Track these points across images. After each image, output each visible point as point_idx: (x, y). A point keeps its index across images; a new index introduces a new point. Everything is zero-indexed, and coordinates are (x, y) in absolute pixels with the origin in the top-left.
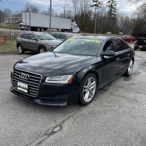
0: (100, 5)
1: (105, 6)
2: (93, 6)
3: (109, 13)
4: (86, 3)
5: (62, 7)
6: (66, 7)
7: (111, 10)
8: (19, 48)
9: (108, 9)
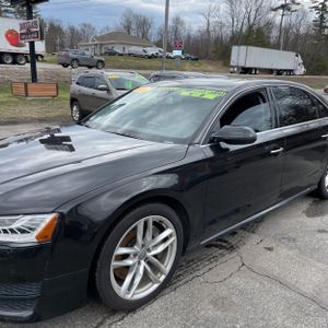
0: (294, 7)
1: (306, 8)
2: (275, 10)
3: (316, 25)
4: (259, 3)
5: (203, 14)
6: (212, 14)
7: (322, 17)
8: (75, 108)
9: (314, 16)
